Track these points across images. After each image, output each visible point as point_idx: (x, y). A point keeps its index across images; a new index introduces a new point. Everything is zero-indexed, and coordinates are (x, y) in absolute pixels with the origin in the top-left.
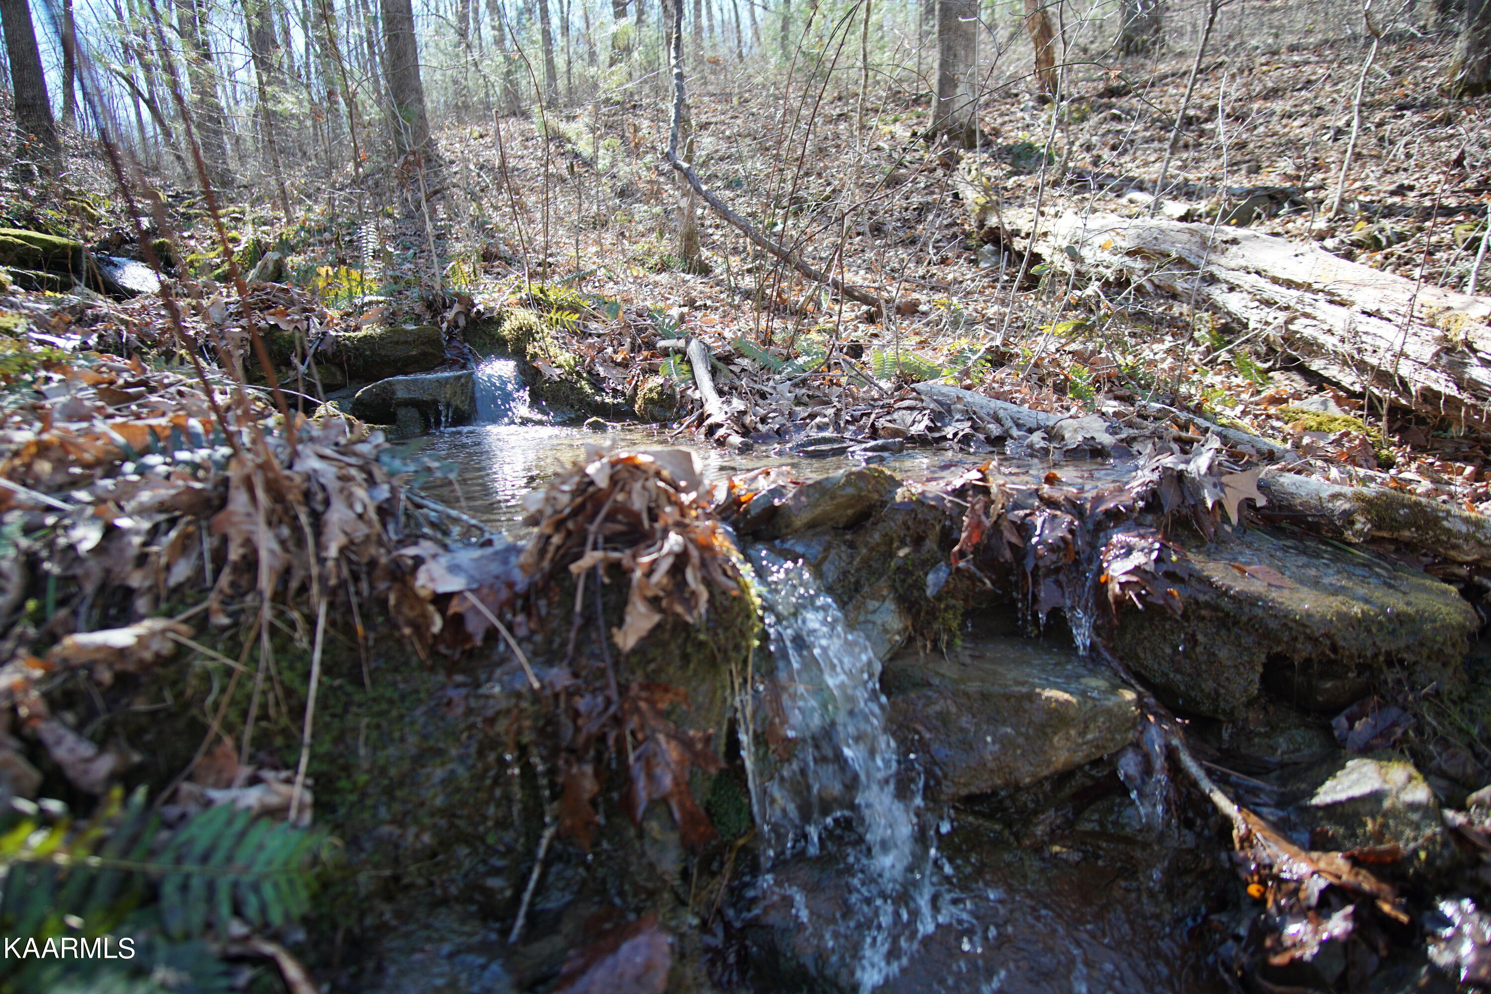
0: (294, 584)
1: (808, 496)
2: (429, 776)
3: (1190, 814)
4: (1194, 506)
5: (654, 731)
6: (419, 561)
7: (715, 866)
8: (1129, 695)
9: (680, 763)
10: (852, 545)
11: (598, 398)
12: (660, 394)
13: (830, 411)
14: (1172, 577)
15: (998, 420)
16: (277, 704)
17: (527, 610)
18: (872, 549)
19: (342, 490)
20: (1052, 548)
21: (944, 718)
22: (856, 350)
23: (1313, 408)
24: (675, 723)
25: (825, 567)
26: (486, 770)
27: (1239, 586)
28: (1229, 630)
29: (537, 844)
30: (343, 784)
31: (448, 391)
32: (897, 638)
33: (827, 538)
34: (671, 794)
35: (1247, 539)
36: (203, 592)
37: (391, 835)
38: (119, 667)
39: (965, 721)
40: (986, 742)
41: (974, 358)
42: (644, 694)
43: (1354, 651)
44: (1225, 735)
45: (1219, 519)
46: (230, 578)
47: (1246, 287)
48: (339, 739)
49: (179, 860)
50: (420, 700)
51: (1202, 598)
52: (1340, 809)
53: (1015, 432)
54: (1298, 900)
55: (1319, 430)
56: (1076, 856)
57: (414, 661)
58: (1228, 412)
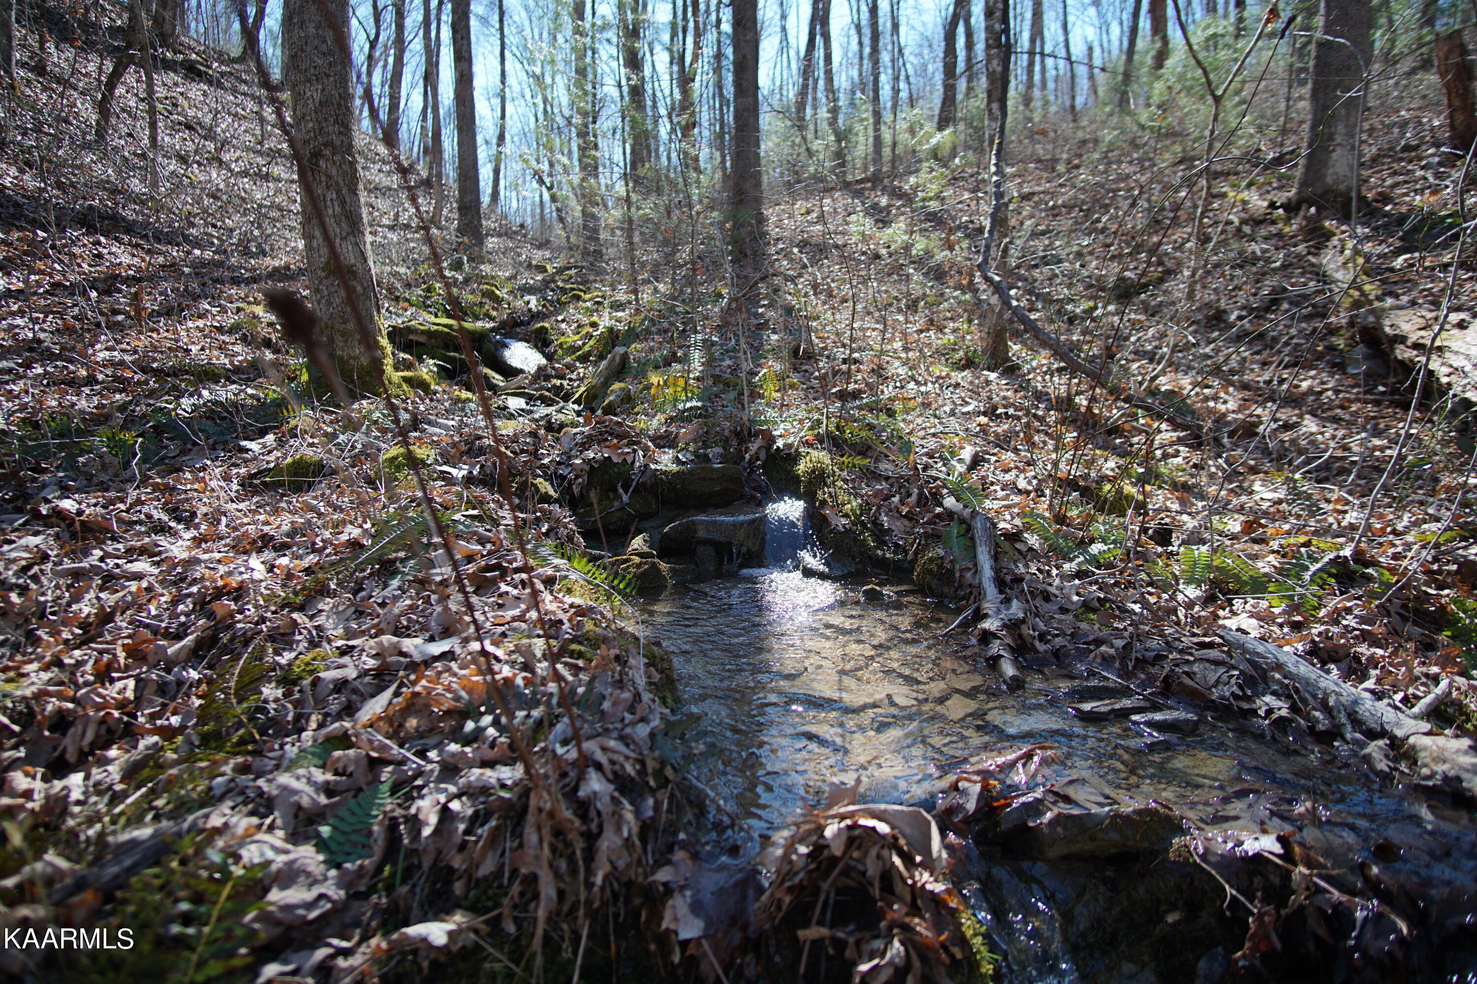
0: (566, 908)
1: (1065, 828)
6: (668, 890)
10: (1112, 887)
11: (879, 552)
12: (940, 568)
13: (1119, 643)
15: (1327, 709)
18: (1134, 904)
20: (1373, 961)
22: (1165, 533)
25: (1077, 911)
31: (742, 534)
33: (1084, 876)
36: (500, 897)
41: (1314, 568)
46: (520, 889)
53: (1348, 732)
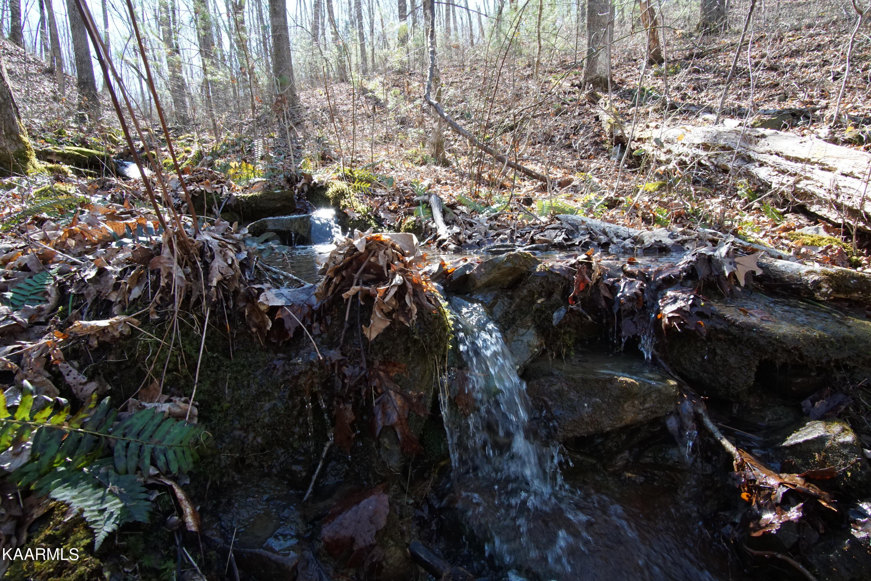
0: (193, 299)
1: (485, 269)
2: (262, 407)
3: (709, 454)
4: (718, 276)
5: (388, 389)
6: (261, 291)
7: (426, 475)
8: (672, 383)
9: (402, 407)
10: (511, 298)
11: (380, 230)
12: (414, 226)
13: (508, 231)
14: (701, 315)
15: (605, 233)
16: (182, 363)
17: (320, 320)
18: (522, 299)
19: (221, 252)
20: (630, 299)
21: (560, 393)
22: (528, 201)
23: (809, 233)
24: (401, 386)
25: (495, 309)
26: (294, 406)
27: (742, 319)
28: (736, 346)
29: (322, 450)
30: (215, 407)
31: (296, 225)
32: (536, 350)
33: (496, 292)
34: (396, 424)
35: (752, 297)
36: (147, 304)
37: (240, 436)
38: (101, 339)
39: (572, 395)
40: (584, 407)
41: (597, 204)
42: (382, 367)
43: (814, 358)
44: (735, 411)
45: (733, 283)
46: (160, 295)
47: (770, 163)
48: (214, 384)
49: (124, 435)
50: (260, 367)
51: (719, 327)
52: (799, 448)
53: (615, 240)
54: (771, 500)
55: (813, 245)
56: (642, 479)
57: (258, 346)
58: (755, 235)
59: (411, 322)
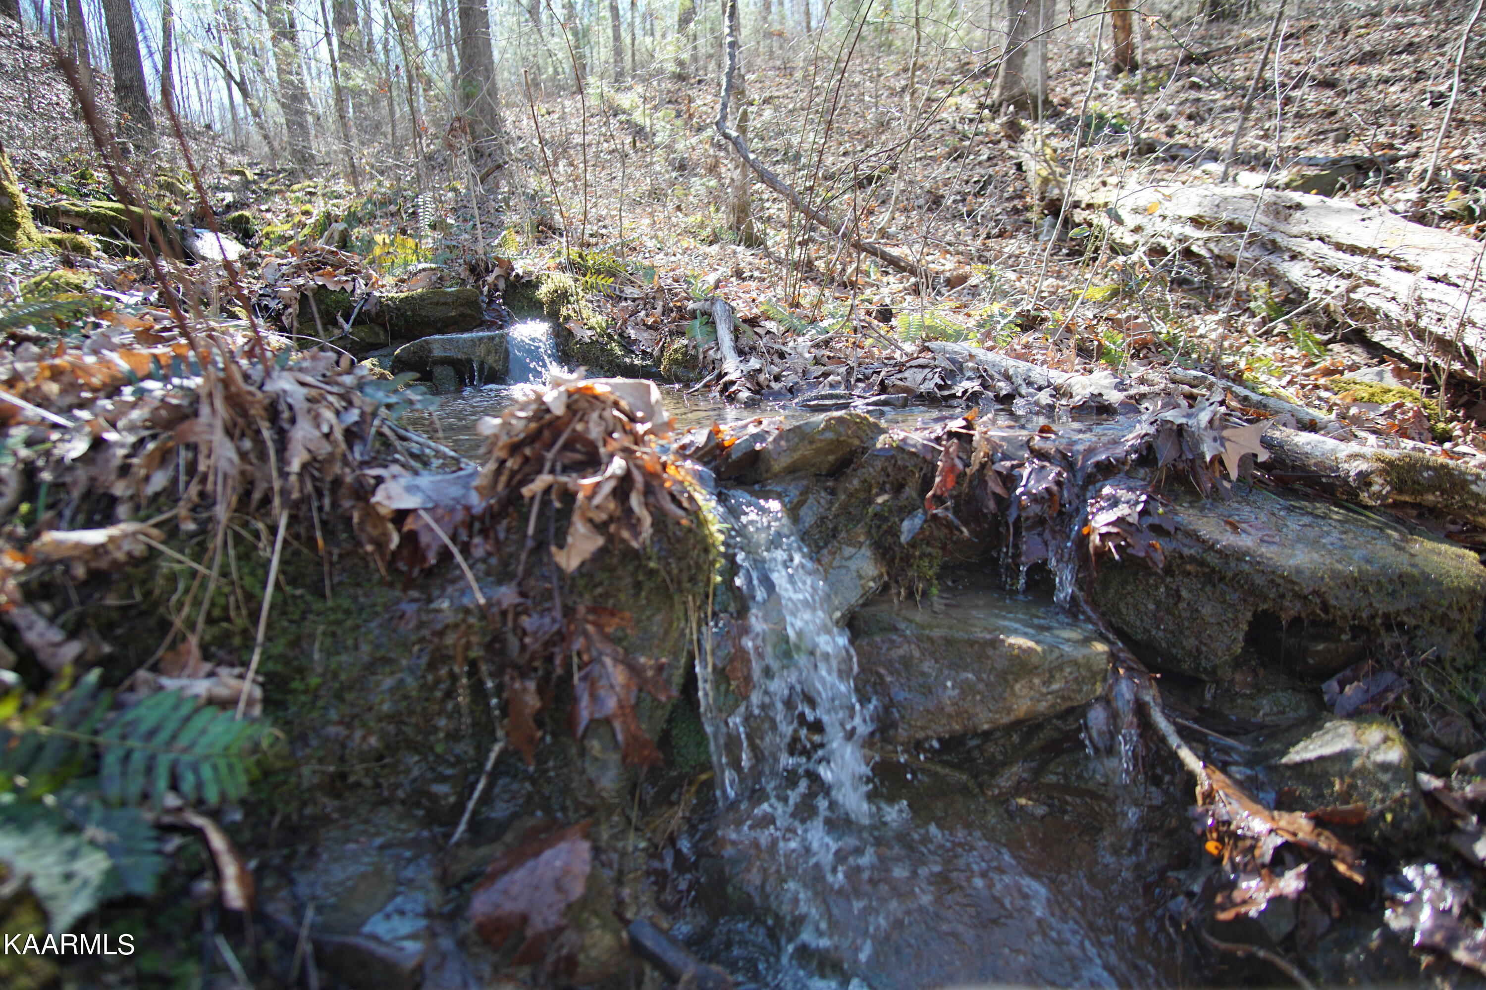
0: (257, 496)
1: (787, 441)
2: (378, 684)
3: (1159, 771)
4: (1192, 461)
5: (601, 654)
6: (380, 480)
7: (674, 797)
8: (1100, 647)
9: (627, 687)
10: (833, 492)
11: (627, 360)
12: (685, 354)
13: (843, 370)
14: (1157, 529)
15: (1008, 378)
16: (238, 608)
17: (485, 532)
18: (850, 496)
19: (309, 411)
20: (1036, 499)
21: (906, 662)
22: (885, 315)
23: (1366, 380)
24: (626, 650)
25: (802, 512)
26: (437, 682)
27: (1227, 539)
28: (1214, 586)
29: (487, 758)
30: (296, 685)
31: (482, 350)
32: (872, 584)
33: (805, 482)
34: (614, 716)
35: (1252, 498)
36: (176, 501)
37: (337, 735)
38: (94, 565)
39: (928, 666)
40: (945, 687)
41: (1003, 322)
42: (591, 617)
43: (1346, 610)
44: (1208, 696)
45: (1217, 474)
46: (198, 488)
47: (1308, 254)
48: (295, 643)
49: (124, 737)
50: (376, 614)
51: (1186, 552)
52: (1308, 769)
53: (1024, 390)
54: (1253, 857)
55: (1371, 402)
56: (1041, 811)
57: (376, 577)
58: (1274, 382)
59: (641, 539)
